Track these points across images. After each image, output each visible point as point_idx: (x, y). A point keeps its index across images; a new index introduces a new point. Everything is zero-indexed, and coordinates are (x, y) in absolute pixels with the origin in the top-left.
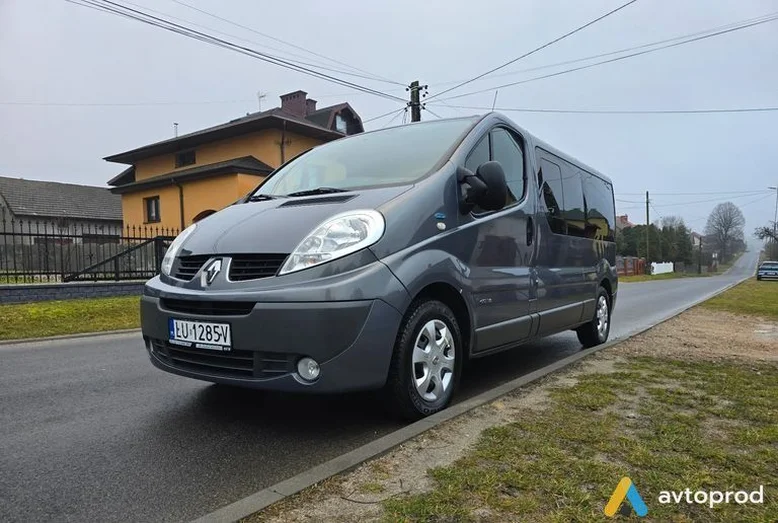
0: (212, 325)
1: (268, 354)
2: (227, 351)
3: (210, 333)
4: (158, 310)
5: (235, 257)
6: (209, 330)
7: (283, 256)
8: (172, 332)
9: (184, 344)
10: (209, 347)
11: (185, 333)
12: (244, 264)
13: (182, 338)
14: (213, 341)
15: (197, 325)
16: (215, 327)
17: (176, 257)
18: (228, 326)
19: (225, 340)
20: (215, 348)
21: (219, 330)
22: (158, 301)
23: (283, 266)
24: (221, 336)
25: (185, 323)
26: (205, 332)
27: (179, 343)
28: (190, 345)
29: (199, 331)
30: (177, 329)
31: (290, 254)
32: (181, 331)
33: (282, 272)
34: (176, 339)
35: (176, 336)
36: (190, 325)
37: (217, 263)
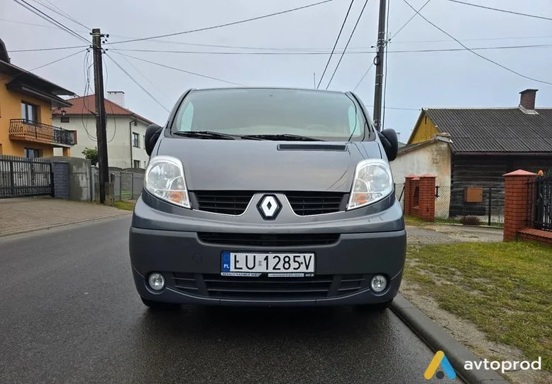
0: (291, 256)
1: (345, 276)
2: (310, 277)
3: (288, 262)
4: (198, 244)
5: (288, 193)
6: (287, 259)
7: (341, 194)
8: (225, 265)
9: (247, 275)
10: (285, 275)
11: (250, 265)
12: (301, 200)
13: (245, 269)
14: (291, 270)
15: (271, 256)
16: (295, 257)
17: (189, 191)
18: (313, 255)
19: (307, 267)
20: (294, 275)
21: (301, 260)
22: (195, 235)
23: (348, 203)
24: (302, 264)
25: (251, 256)
26: (282, 262)
27: (238, 275)
28: (258, 275)
29: (272, 262)
30: (236, 262)
31: (350, 193)
32: (243, 263)
33: (349, 208)
34: (232, 271)
35: (232, 269)
36: (260, 257)
37: (269, 199)
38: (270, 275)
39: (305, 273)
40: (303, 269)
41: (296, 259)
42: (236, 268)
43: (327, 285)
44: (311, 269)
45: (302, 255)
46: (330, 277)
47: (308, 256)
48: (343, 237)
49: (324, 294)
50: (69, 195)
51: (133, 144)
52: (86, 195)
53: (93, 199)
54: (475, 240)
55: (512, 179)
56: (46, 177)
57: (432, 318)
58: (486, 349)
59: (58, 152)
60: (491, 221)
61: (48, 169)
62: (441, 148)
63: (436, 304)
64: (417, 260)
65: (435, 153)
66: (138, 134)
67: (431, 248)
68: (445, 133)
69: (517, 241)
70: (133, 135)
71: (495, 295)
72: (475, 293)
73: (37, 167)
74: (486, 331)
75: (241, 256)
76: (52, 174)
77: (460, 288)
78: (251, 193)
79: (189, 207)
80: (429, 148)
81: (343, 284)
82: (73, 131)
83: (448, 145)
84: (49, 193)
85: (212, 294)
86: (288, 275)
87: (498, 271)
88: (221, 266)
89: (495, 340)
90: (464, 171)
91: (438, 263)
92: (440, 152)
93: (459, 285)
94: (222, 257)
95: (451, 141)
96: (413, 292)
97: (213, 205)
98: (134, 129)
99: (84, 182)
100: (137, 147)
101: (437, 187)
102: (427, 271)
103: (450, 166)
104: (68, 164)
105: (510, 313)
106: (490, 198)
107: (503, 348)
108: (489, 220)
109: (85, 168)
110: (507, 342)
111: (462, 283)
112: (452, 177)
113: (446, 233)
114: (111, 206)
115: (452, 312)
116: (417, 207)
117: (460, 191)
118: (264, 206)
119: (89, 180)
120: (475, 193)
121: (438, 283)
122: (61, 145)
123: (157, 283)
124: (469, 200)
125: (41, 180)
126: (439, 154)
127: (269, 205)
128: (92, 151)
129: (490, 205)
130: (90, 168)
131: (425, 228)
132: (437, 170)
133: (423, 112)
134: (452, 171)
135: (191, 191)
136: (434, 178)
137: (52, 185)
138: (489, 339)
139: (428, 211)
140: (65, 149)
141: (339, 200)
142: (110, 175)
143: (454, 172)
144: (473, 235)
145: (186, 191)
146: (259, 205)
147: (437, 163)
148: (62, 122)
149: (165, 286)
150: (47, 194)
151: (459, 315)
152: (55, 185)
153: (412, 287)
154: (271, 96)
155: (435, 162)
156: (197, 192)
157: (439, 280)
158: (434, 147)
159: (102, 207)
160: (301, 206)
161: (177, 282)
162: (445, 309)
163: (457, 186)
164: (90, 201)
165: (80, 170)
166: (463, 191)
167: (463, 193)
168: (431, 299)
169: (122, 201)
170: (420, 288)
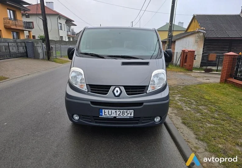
0: (125, 111)
2: (132, 118)
4: (91, 106)
5: (124, 86)
6: (123, 112)
7: (145, 86)
8: (101, 114)
9: (109, 117)
10: (123, 117)
11: (110, 114)
12: (129, 89)
13: (108, 115)
14: (125, 116)
15: (117, 111)
16: (126, 111)
17: (86, 84)
18: (133, 111)
19: (131, 115)
20: (126, 117)
21: (129, 112)
22: (89, 103)
23: (147, 90)
24: (129, 114)
25: (110, 111)
26: (122, 113)
27: (106, 117)
28: (113, 117)
29: (118, 113)
30: (105, 112)
31: (148, 86)
32: (107, 113)
33: (148, 92)
34: (103, 116)
35: (103, 115)
36: (114, 111)
37: (117, 89)
38: (117, 117)
39: (130, 117)
40: (129, 115)
41: (127, 112)
42: (105, 115)
43: (138, 120)
44: (132, 115)
45: (129, 111)
46: (139, 118)
47: (131, 111)
48: (145, 104)
49: (137, 123)
50: (34, 57)
51: (59, 28)
52: (41, 56)
53: (45, 58)
54: (208, 81)
55: (227, 56)
56: (23, 49)
57: (178, 128)
58: (194, 143)
59: (26, 33)
60: (218, 69)
61: (24, 44)
62: (200, 35)
63: (181, 121)
64: (180, 95)
65: (197, 37)
66: (61, 24)
67: (186, 88)
68: (203, 28)
69: (225, 83)
70: (59, 24)
71: (205, 116)
72: (198, 114)
73: (19, 44)
74: (196, 135)
75: (107, 111)
76: (26, 47)
77: (193, 112)
78: (110, 86)
79: (87, 91)
80: (194, 35)
81: (144, 120)
82: (32, 22)
83: (204, 34)
84: (25, 55)
85: (96, 122)
86: (124, 117)
87: (211, 102)
88: (99, 113)
89: (198, 139)
90: (209, 46)
91: (187, 98)
92: (199, 37)
93: (193, 110)
94: (100, 111)
95: (205, 32)
96: (173, 114)
97: (96, 90)
98: (59, 21)
99: (40, 51)
100: (61, 30)
101: (195, 55)
102: (182, 102)
103: (203, 43)
104: (32, 42)
105: (209, 125)
106: (219, 59)
107: (201, 142)
108: (217, 69)
109: (40, 44)
110: (202, 140)
111: (194, 109)
112: (203, 49)
113: (196, 77)
114: (53, 61)
115: (186, 125)
116: (185, 64)
117: (206, 55)
118: (115, 91)
119: (42, 50)
120: (213, 56)
121: (185, 109)
122: (27, 30)
123: (76, 118)
124: (210, 60)
125: (22, 50)
126: (199, 38)
127: (117, 91)
128: (42, 36)
129: (218, 62)
130: (42, 44)
131: (188, 74)
132: (197, 46)
133: (194, 17)
134: (204, 46)
135: (87, 84)
136: (195, 51)
137: (26, 52)
138: (196, 138)
139: (190, 66)
140: (29, 32)
141: (144, 89)
142: (51, 47)
143: (205, 47)
144: (208, 78)
145: (85, 84)
146: (113, 91)
147: (197, 42)
148: (26, 17)
149: (79, 119)
150: (25, 56)
151: (189, 127)
152: (28, 52)
153: (174, 112)
154: (120, 33)
155: (196, 42)
156: (90, 85)
157: (185, 107)
158: (197, 35)
159: (49, 62)
160: (129, 92)
161: (84, 118)
162: (184, 124)
163: (205, 53)
164: (43, 59)
165: (38, 45)
166: (208, 55)
167: (208, 56)
168: (180, 118)
169: (57, 59)
170: (177, 112)
